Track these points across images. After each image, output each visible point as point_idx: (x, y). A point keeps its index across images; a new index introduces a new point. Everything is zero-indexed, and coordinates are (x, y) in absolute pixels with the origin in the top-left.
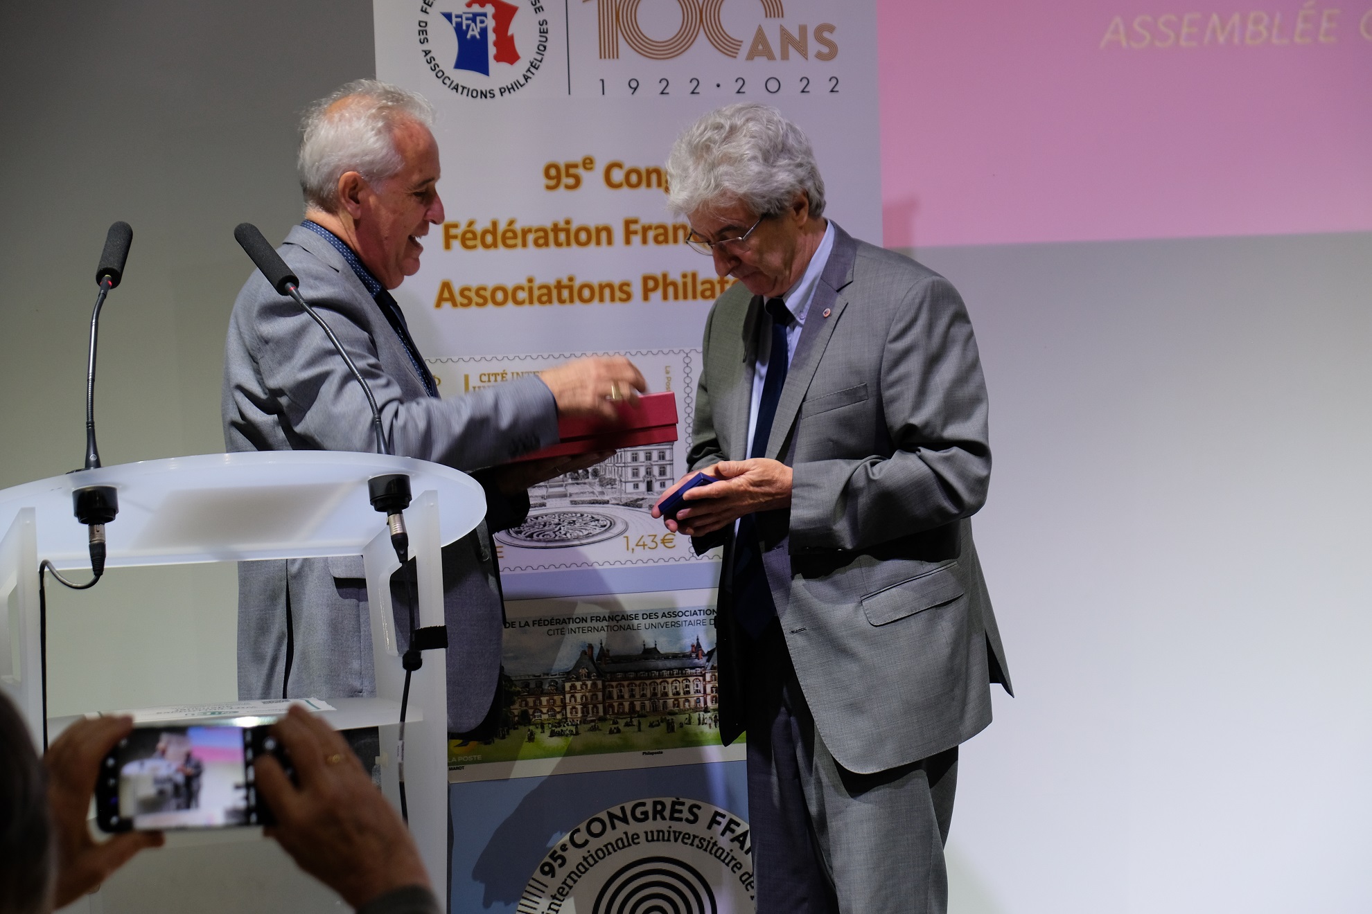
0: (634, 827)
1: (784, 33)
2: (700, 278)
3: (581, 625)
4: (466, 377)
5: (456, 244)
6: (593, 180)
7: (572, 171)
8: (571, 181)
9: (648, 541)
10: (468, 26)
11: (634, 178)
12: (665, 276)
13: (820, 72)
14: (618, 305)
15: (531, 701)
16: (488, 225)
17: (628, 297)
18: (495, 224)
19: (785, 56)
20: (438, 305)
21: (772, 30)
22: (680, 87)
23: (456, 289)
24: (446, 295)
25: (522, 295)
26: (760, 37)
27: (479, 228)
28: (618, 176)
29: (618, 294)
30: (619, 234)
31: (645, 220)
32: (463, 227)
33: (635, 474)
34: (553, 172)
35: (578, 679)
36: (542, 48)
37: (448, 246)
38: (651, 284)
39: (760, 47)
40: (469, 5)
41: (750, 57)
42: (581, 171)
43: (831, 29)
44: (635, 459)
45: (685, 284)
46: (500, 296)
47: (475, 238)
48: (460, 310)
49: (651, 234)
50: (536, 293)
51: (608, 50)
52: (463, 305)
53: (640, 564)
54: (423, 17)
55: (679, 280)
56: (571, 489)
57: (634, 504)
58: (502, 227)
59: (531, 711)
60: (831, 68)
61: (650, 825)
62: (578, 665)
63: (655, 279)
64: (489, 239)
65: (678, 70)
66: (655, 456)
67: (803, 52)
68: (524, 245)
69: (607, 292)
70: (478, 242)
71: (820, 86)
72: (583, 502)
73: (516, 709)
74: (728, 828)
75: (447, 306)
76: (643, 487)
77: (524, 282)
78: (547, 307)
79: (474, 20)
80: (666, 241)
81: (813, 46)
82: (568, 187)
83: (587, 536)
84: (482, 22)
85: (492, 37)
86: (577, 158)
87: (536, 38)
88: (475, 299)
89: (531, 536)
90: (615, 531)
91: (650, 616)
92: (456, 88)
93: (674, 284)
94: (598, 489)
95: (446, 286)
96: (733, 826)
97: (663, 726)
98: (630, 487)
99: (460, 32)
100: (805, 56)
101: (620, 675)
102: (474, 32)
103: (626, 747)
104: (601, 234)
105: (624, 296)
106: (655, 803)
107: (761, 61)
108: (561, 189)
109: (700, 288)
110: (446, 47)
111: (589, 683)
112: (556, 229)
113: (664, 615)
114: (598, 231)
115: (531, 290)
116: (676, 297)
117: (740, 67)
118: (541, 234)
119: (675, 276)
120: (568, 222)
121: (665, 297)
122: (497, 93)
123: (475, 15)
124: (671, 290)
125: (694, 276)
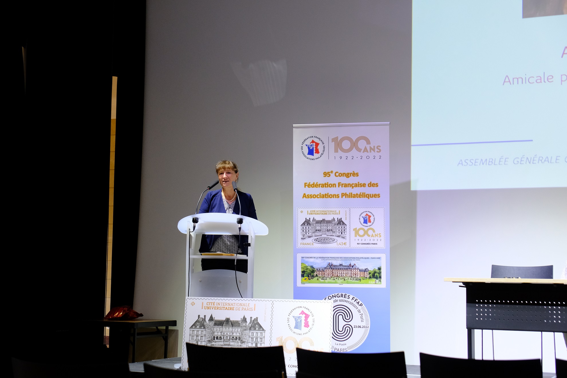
0: (337, 298)
1: (370, 148)
2: (353, 194)
3: (328, 259)
4: (308, 211)
5: (307, 187)
6: (333, 175)
7: (329, 173)
8: (328, 175)
9: (341, 244)
10: (310, 147)
11: (340, 175)
12: (346, 193)
13: (377, 155)
14: (337, 198)
15: (318, 272)
16: (313, 183)
17: (339, 197)
18: (314, 183)
19: (370, 152)
20: (303, 198)
21: (368, 147)
22: (350, 158)
23: (306, 195)
24: (304, 196)
25: (318, 196)
26: (366, 148)
27: (311, 184)
28: (337, 174)
29: (337, 196)
30: (337, 185)
31: (342, 183)
32: (308, 184)
33: (339, 231)
34: (325, 174)
35: (327, 269)
36: (324, 151)
37: (305, 187)
38: (343, 195)
39: (366, 150)
40: (310, 143)
41: (363, 152)
42: (330, 173)
43: (380, 146)
44: (339, 228)
45: (350, 195)
46: (314, 196)
47: (310, 186)
48: (307, 199)
49: (343, 185)
50: (321, 196)
51: (336, 151)
52: (307, 198)
53: (339, 248)
54: (302, 145)
55: (349, 194)
56: (327, 233)
57: (339, 236)
58: (315, 184)
59: (318, 274)
60: (380, 154)
61: (340, 298)
62: (327, 266)
63: (344, 194)
64: (313, 186)
65: (349, 155)
66: (343, 227)
67: (374, 151)
68: (319, 187)
69: (335, 196)
70: (311, 186)
71: (377, 157)
72: (329, 236)
73: (315, 274)
74: (355, 300)
75: (305, 198)
76: (340, 233)
77: (319, 194)
78: (323, 199)
79: (311, 146)
80: (346, 187)
81: (376, 150)
82: (328, 176)
83: (330, 242)
84: (313, 146)
85: (314, 149)
86: (330, 171)
87: (323, 149)
88: (310, 197)
89: (319, 241)
90: (335, 241)
91: (341, 258)
92: (308, 158)
93: (348, 195)
94: (332, 233)
95: (305, 194)
96: (356, 300)
97: (343, 279)
98: (338, 233)
99: (309, 148)
100: (375, 152)
101: (335, 269)
102: (311, 148)
103: (336, 283)
104: (334, 185)
105: (338, 197)
106: (341, 294)
107: (366, 153)
108: (327, 177)
109: (352, 196)
110: (306, 151)
111: (329, 270)
112: (325, 184)
113: (344, 258)
114: (333, 185)
115: (320, 195)
116: (348, 197)
117: (361, 154)
118: (323, 185)
119: (348, 193)
120: (328, 183)
121: (346, 197)
122: (315, 159)
123: (312, 145)
124: (347, 196)
125: (352, 193)
